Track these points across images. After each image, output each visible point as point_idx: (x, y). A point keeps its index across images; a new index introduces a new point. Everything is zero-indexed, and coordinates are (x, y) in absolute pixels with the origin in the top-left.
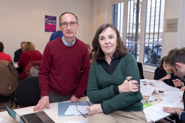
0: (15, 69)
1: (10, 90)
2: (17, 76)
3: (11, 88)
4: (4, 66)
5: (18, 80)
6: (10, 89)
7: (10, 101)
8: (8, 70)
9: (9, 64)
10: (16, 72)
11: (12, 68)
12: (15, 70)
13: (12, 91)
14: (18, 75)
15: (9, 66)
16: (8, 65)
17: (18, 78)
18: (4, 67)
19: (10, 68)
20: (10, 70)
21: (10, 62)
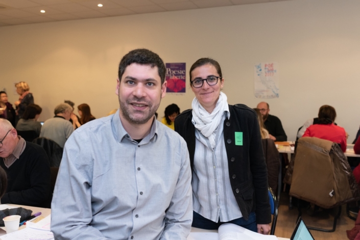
0: (344, 159)
1: (331, 198)
2: (347, 172)
3: (332, 193)
4: (323, 149)
5: (349, 180)
6: (330, 196)
7: (332, 218)
8: (330, 159)
9: (332, 146)
10: (346, 166)
11: (339, 157)
12: (343, 161)
13: (334, 202)
14: (349, 171)
15: (331, 152)
16: (331, 150)
17: (348, 176)
18: (322, 153)
19: (335, 155)
20: (334, 160)
21: (335, 145)
